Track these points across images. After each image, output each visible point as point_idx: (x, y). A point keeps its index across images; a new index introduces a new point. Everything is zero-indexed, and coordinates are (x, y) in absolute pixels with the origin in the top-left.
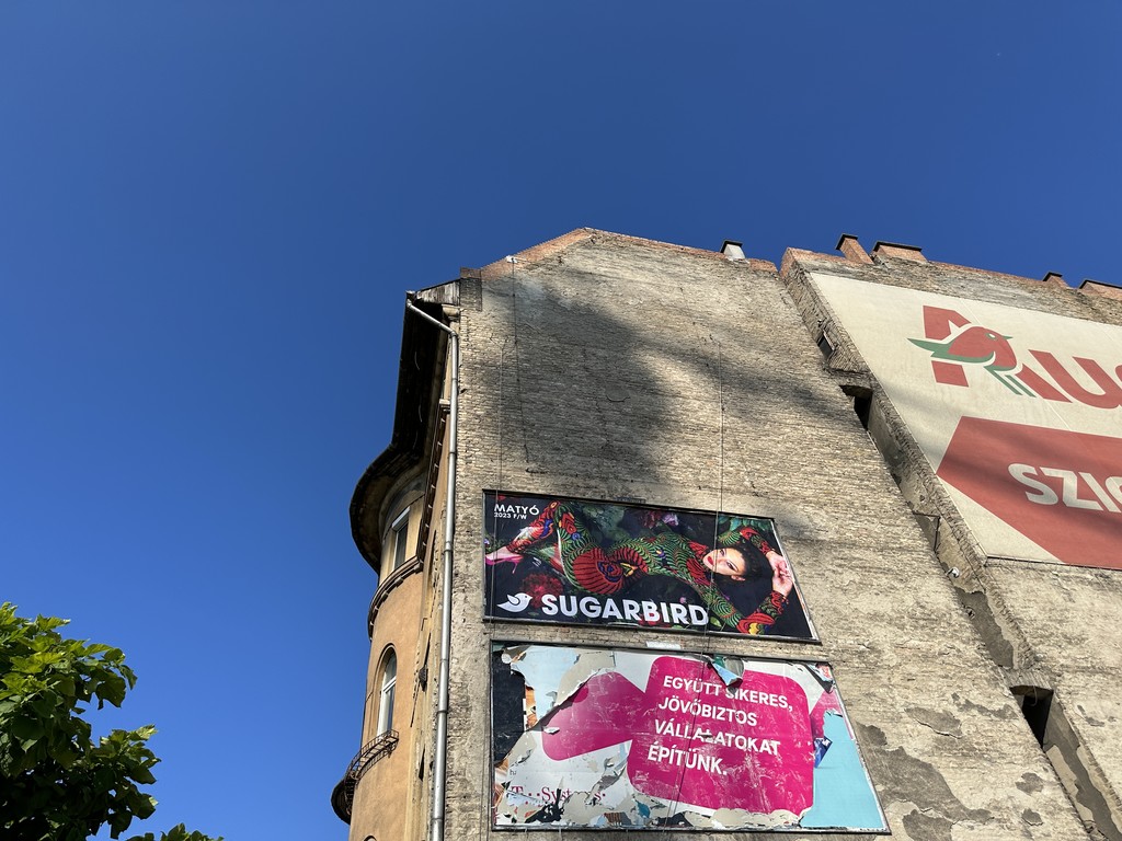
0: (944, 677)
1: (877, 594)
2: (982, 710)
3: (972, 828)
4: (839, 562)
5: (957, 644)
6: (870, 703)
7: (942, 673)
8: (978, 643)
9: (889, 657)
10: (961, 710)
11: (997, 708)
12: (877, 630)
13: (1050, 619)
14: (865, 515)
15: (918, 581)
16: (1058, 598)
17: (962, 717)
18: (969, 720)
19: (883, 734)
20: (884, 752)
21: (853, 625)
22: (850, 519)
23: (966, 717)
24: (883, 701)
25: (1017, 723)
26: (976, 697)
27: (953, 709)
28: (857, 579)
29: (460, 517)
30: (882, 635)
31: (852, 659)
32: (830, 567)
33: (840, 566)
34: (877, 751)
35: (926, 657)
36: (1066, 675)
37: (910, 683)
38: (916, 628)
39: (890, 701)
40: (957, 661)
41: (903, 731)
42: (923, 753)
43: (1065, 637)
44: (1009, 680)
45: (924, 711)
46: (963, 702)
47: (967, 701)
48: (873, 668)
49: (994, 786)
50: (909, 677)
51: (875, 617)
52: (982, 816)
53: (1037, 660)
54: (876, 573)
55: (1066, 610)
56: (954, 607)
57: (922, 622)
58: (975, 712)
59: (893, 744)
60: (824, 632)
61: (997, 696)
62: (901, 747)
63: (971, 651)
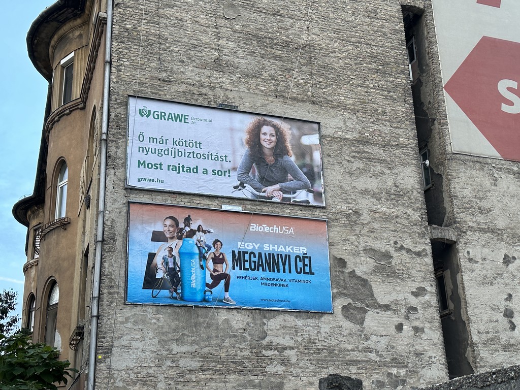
0: (393, 231)
1: (371, 177)
2: (408, 251)
3: (378, 313)
4: (354, 154)
5: (410, 211)
6: (344, 245)
7: (394, 229)
8: (422, 211)
9: (365, 218)
10: (396, 250)
11: (418, 250)
12: (363, 201)
13: (475, 197)
14: (382, 120)
15: (401, 168)
16: (487, 182)
17: (395, 254)
18: (399, 256)
19: (346, 262)
20: (342, 272)
21: (349, 197)
22: (372, 123)
23: (398, 254)
24: (352, 244)
25: (426, 259)
26: (408, 243)
27: (392, 250)
28: (362, 166)
29: (113, 115)
30: (365, 204)
31: (342, 218)
32: (347, 158)
33: (354, 157)
34: (340, 271)
35: (387, 218)
36: (469, 233)
37: (372, 234)
38: (388, 200)
39: (356, 244)
40: (405, 222)
41: (358, 261)
42: (366, 273)
43: (480, 208)
44: (432, 234)
45: (374, 250)
46: (399, 246)
47: (402, 246)
48: (352, 224)
49: (398, 292)
50: (372, 230)
51: (365, 192)
52: (386, 307)
53: (455, 222)
54: (375, 162)
55: (489, 191)
56: (417, 187)
57: (393, 196)
58: (404, 252)
59: (350, 267)
60: (330, 201)
61: (420, 243)
62: (354, 270)
63: (416, 216)
